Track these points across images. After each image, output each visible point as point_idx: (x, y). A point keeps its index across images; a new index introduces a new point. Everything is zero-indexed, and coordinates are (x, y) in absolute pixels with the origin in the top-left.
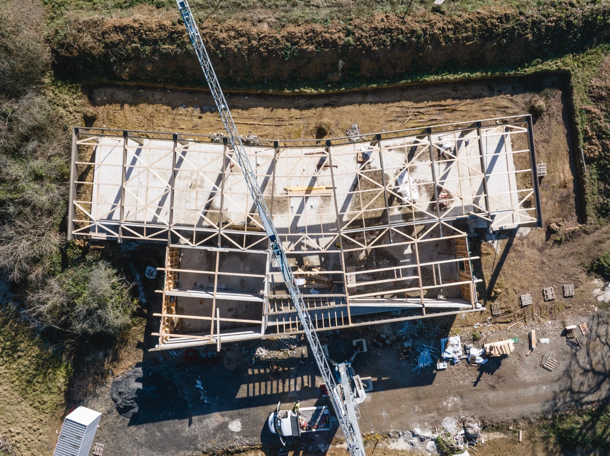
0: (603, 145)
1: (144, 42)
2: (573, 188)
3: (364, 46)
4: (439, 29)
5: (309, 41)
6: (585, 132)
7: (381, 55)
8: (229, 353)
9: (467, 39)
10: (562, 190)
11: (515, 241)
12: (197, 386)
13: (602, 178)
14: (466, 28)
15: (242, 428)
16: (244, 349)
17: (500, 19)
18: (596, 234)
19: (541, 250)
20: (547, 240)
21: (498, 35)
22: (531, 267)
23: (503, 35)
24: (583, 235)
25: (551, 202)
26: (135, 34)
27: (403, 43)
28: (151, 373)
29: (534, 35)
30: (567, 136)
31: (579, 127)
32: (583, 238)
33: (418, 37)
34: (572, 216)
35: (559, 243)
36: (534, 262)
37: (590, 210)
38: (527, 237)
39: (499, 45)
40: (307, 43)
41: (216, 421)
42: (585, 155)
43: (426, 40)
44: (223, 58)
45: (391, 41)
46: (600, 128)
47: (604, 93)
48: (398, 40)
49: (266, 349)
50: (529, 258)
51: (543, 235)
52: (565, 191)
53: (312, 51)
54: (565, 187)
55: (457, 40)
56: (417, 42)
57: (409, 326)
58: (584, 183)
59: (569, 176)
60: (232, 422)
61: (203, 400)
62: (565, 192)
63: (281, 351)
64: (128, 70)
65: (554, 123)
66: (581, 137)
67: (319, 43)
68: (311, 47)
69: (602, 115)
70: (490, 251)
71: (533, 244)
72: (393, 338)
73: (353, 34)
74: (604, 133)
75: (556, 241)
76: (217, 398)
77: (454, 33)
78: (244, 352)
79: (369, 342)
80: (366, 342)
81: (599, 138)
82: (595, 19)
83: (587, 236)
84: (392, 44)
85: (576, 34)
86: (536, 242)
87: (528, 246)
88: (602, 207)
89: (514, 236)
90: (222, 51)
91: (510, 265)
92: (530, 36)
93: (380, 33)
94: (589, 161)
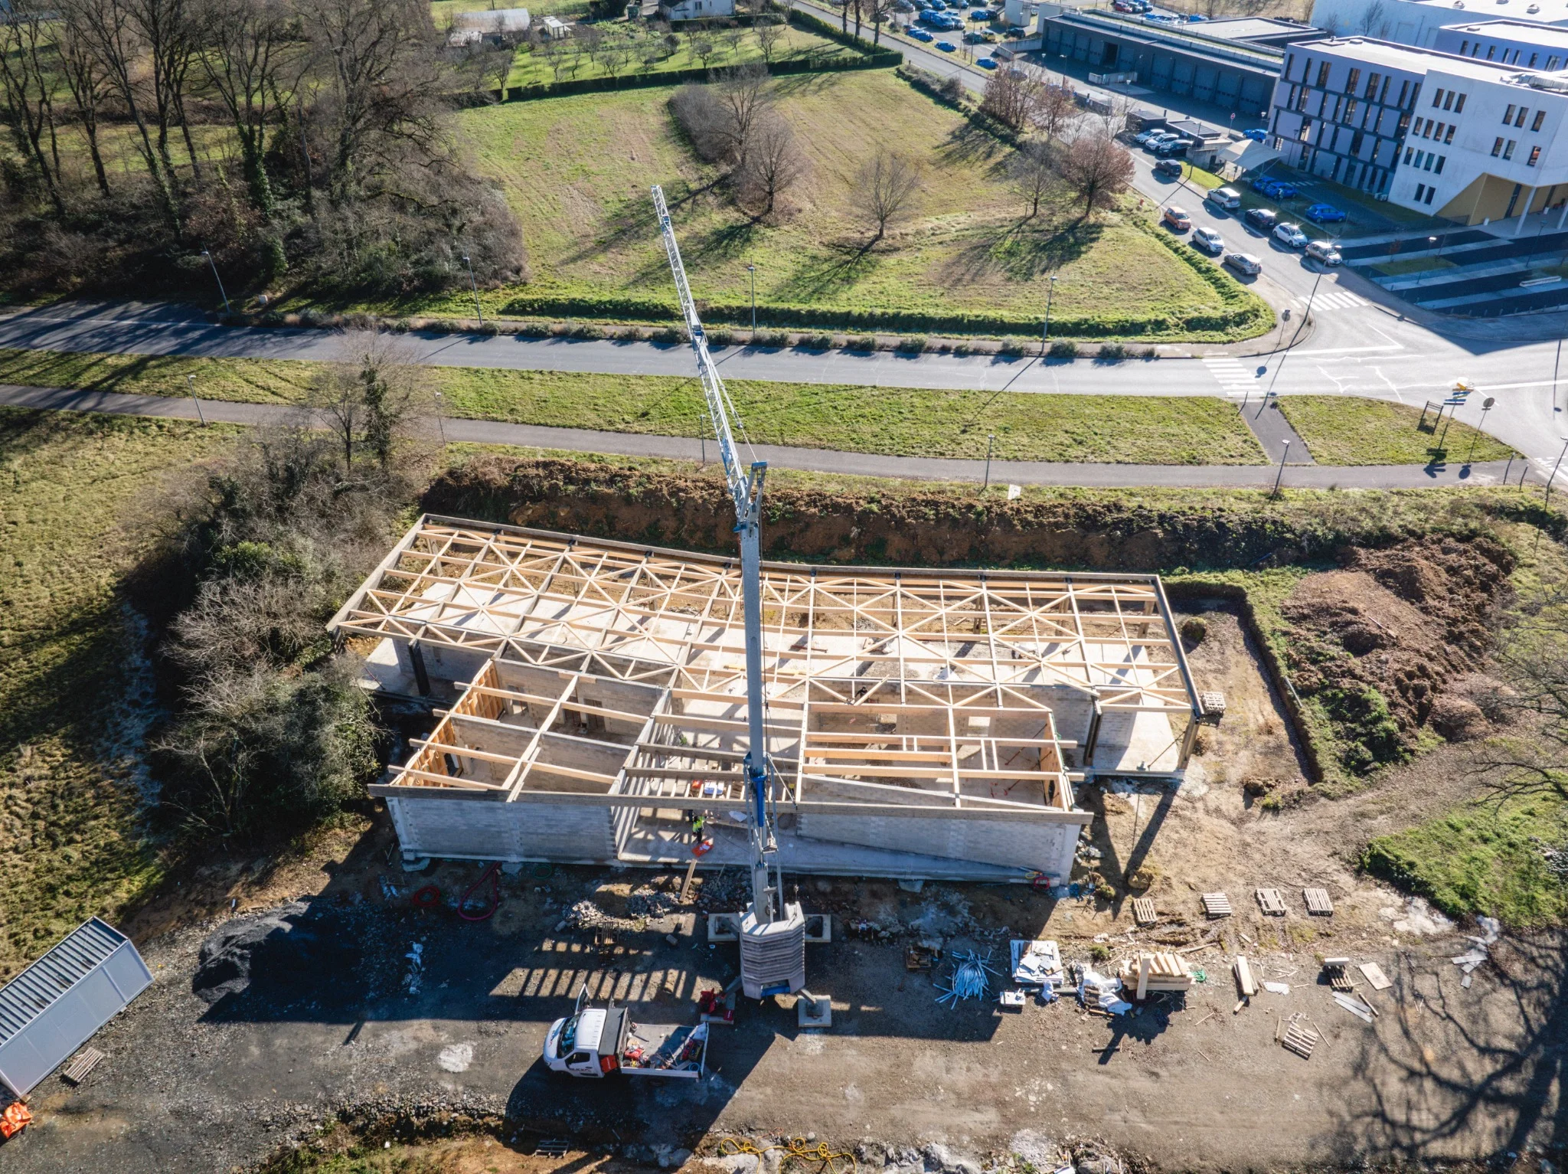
0: (1322, 670)
1: (569, 480)
2: (1286, 737)
3: (893, 515)
4: (1012, 509)
5: (812, 502)
6: (1288, 656)
7: (920, 532)
8: (514, 903)
9: (1057, 525)
10: (1265, 738)
11: (1176, 801)
12: (409, 955)
13: (1335, 716)
14: (1054, 513)
15: (471, 1065)
16: (549, 900)
17: (1108, 508)
18: (1351, 801)
19: (1239, 822)
20: (1248, 806)
21: (1106, 525)
22: (1219, 847)
23: (1116, 525)
24: (1323, 800)
25: (1244, 754)
26: (561, 471)
27: (954, 519)
28: (320, 915)
29: (1165, 530)
30: (1259, 669)
31: (1275, 652)
32: (1325, 805)
33: (979, 514)
34: (1295, 777)
35: (1274, 809)
36: (1226, 839)
37: (1325, 760)
38: (1202, 799)
39: (1111, 539)
40: (808, 504)
41: (415, 1038)
42: (1294, 685)
43: (990, 520)
44: (678, 510)
45: (937, 514)
46: (1310, 648)
47: (1306, 611)
48: (947, 514)
49: (598, 909)
50: (1212, 832)
51: (1239, 800)
52: (1271, 738)
53: (814, 514)
54: (1270, 732)
55: (1041, 525)
56: (977, 520)
57: (937, 915)
58: (1304, 723)
59: (1275, 719)
60: (453, 1047)
61: (409, 985)
62: (1272, 741)
63: (631, 918)
64: (530, 511)
65: (1229, 651)
66: (1281, 663)
67: (825, 507)
68: (813, 510)
69: (1311, 636)
70: (1123, 808)
71: (1218, 811)
72: (898, 928)
73: (879, 502)
74: (1319, 654)
75: (1266, 808)
76: (444, 985)
77: (1036, 516)
78: (547, 906)
79: (839, 926)
80: (833, 926)
81: (1314, 662)
82: (1262, 527)
83: (1331, 803)
84: (938, 521)
85: (1237, 543)
86: (1224, 808)
87: (1207, 812)
88: (1348, 756)
89: (1174, 793)
90: (678, 500)
91: (1168, 839)
92: (1161, 535)
93: (919, 504)
94: (1306, 692)
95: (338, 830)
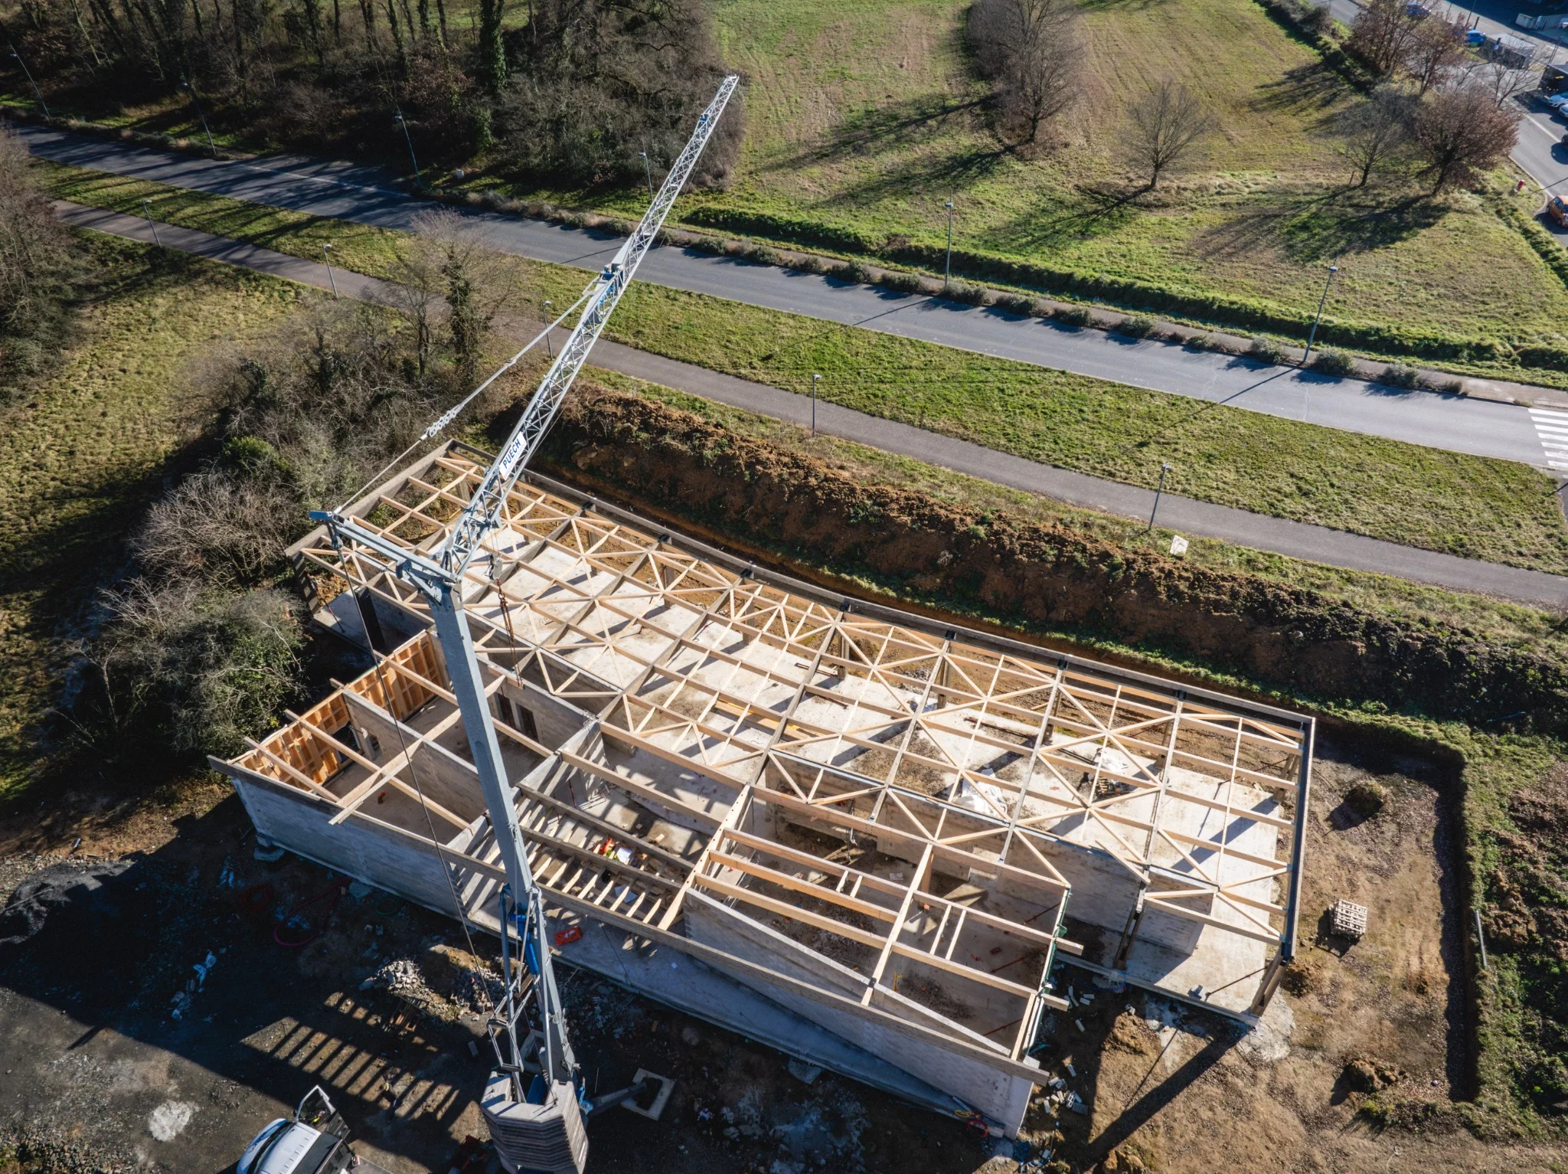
0: (1541, 919)
1: (645, 426)
2: (1444, 1005)
3: (1002, 546)
4: (1162, 570)
5: (907, 509)
6: (1493, 879)
7: (1030, 575)
8: (336, 936)
9: (1217, 605)
10: (1410, 996)
11: (1229, 1058)
12: (197, 967)
13: (1533, 999)
14: (1218, 588)
15: (179, 1136)
16: (374, 946)
17: (1297, 596)
18: (1512, 1152)
19: (1313, 1123)
20: (1336, 1100)
21: (1286, 619)
22: (1267, 1155)
23: (1300, 622)
24: (1463, 1133)
25: (1367, 1012)
26: (641, 414)
27: (1079, 567)
28: (142, 886)
29: (1370, 646)
30: (1442, 882)
31: (1476, 867)
32: (1463, 1144)
33: (1115, 567)
34: (1434, 1076)
35: (1375, 1122)
36: (1282, 1145)
37: (1491, 1067)
38: (1272, 1066)
39: (1288, 640)
40: (901, 510)
41: (145, 1078)
42: (1486, 928)
43: (1127, 578)
44: (749, 485)
45: (1058, 557)
46: (1533, 879)
47: (1547, 816)
48: (1072, 559)
49: (421, 974)
50: (1265, 1127)
51: (1326, 1085)
52: (1419, 1001)
53: (905, 524)
54: (1421, 990)
55: (1195, 600)
56: (1109, 575)
57: (816, 1127)
58: (1479, 994)
59: (1436, 969)
60: (173, 1104)
61: (175, 1005)
62: (1420, 1004)
63: (449, 1001)
64: (593, 455)
65: (1408, 844)
66: (1479, 887)
67: (921, 517)
68: (905, 518)
69: (1541, 857)
70: (1146, 1046)
71: (1289, 1093)
72: (752, 1130)
73: (991, 525)
74: (1544, 891)
75: (1365, 1115)
76: (209, 1019)
77: (1192, 587)
78: (367, 953)
79: (679, 1101)
80: (671, 1098)
81: (1531, 901)
82: (1523, 671)
83: (1476, 1143)
84: (1057, 565)
85: (1475, 687)
86: (1300, 1092)
87: (1271, 1091)
88: (1531, 1074)
89: (1232, 1043)
90: (752, 476)
91: (1194, 1115)
92: (1362, 649)
93: (1040, 538)
94: (1500, 946)
95: (215, 787)
